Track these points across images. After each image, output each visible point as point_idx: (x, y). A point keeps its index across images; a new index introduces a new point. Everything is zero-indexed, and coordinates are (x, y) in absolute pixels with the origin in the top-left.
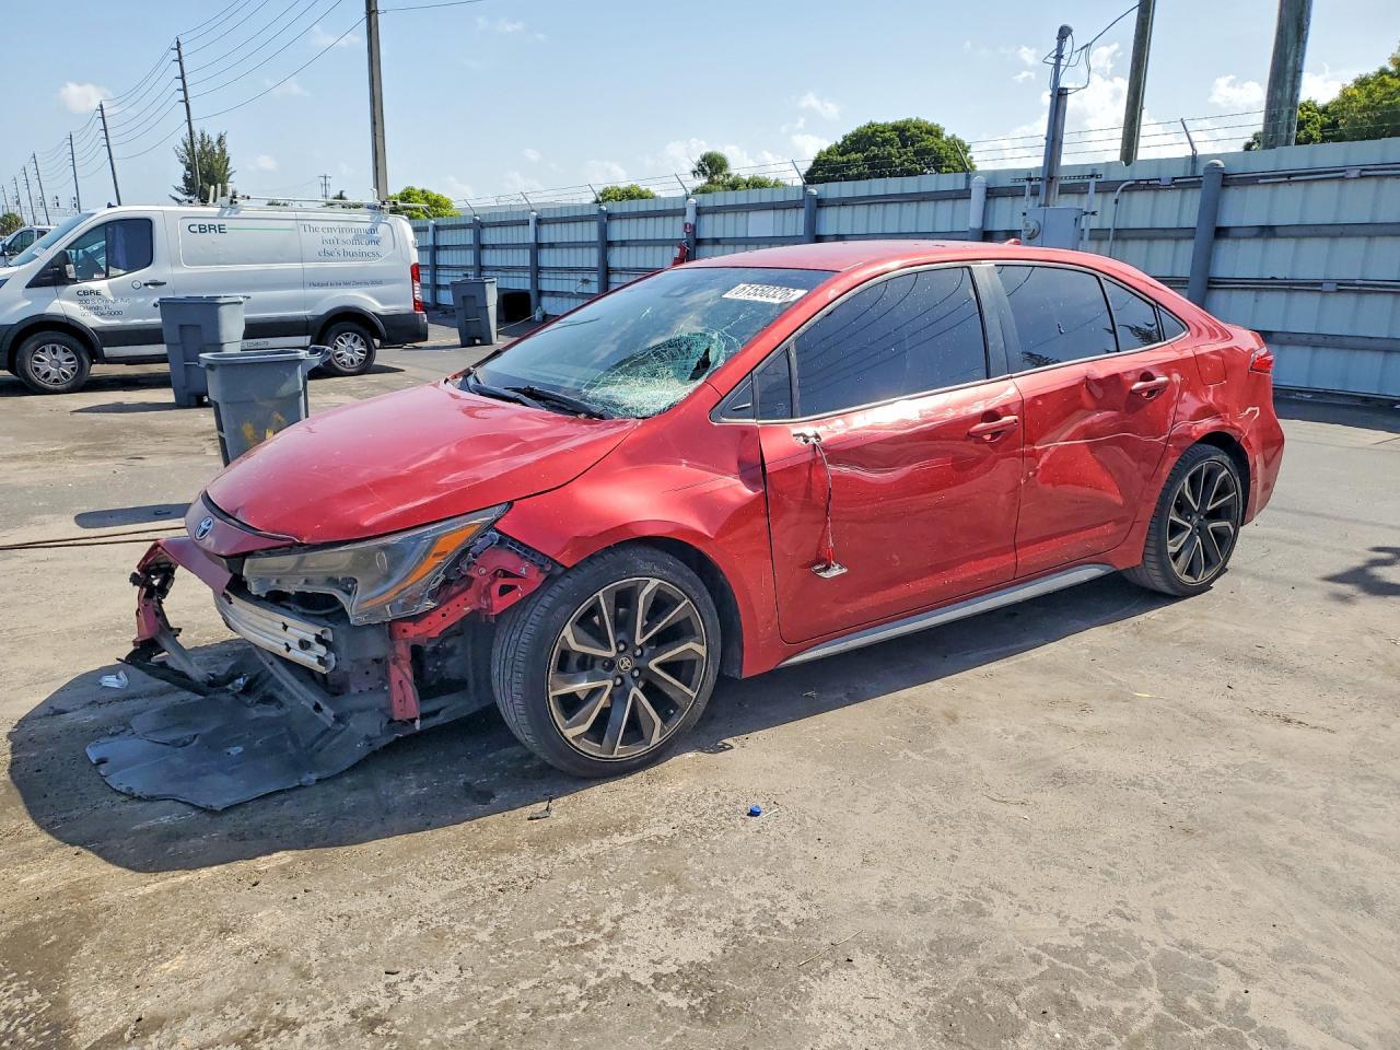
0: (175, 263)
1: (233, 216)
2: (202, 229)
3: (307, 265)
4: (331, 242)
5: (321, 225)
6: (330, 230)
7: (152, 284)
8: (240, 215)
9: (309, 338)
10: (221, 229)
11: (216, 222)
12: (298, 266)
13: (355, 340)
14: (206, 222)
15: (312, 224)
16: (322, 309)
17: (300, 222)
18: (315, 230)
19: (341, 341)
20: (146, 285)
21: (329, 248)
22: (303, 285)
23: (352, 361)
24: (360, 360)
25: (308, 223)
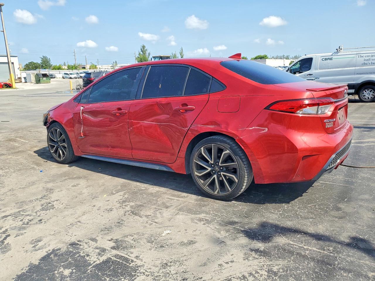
0: (316, 69)
1: (336, 55)
2: (326, 59)
3: (356, 68)
4: (367, 60)
5: (365, 55)
6: (368, 56)
7: (309, 75)
8: (338, 55)
9: (354, 90)
10: (331, 59)
11: (330, 57)
12: (354, 68)
13: (371, 91)
14: (327, 57)
15: (362, 55)
16: (360, 81)
17: (357, 55)
18: (362, 57)
19: (366, 92)
20: (308, 75)
21: (366, 62)
22: (354, 74)
23: (368, 98)
24: (372, 98)
25: (360, 55)
